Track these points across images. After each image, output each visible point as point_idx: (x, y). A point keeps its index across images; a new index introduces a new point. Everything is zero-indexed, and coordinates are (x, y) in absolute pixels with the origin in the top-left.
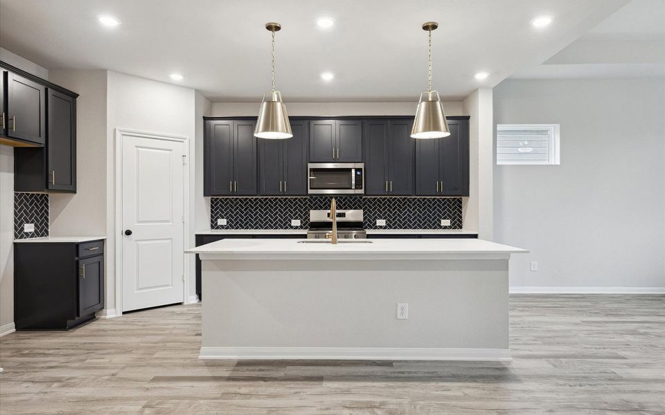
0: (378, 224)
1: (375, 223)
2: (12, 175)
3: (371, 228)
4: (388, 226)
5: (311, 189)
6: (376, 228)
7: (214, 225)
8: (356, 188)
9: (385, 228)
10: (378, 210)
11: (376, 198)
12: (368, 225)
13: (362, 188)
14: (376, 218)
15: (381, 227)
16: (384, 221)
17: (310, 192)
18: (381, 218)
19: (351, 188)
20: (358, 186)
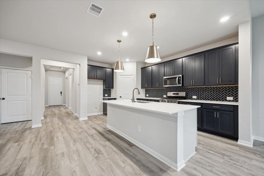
0: (193, 98)
1: (192, 97)
2: (103, 86)
3: (190, 99)
4: (198, 99)
5: (164, 85)
6: (192, 99)
7: (146, 97)
8: (179, 84)
9: (196, 99)
10: (193, 92)
11: (192, 88)
12: (189, 98)
13: (180, 84)
14: (192, 95)
15: (194, 99)
16: (196, 96)
17: (164, 86)
18: (194, 95)
19: (177, 84)
20: (179, 83)
